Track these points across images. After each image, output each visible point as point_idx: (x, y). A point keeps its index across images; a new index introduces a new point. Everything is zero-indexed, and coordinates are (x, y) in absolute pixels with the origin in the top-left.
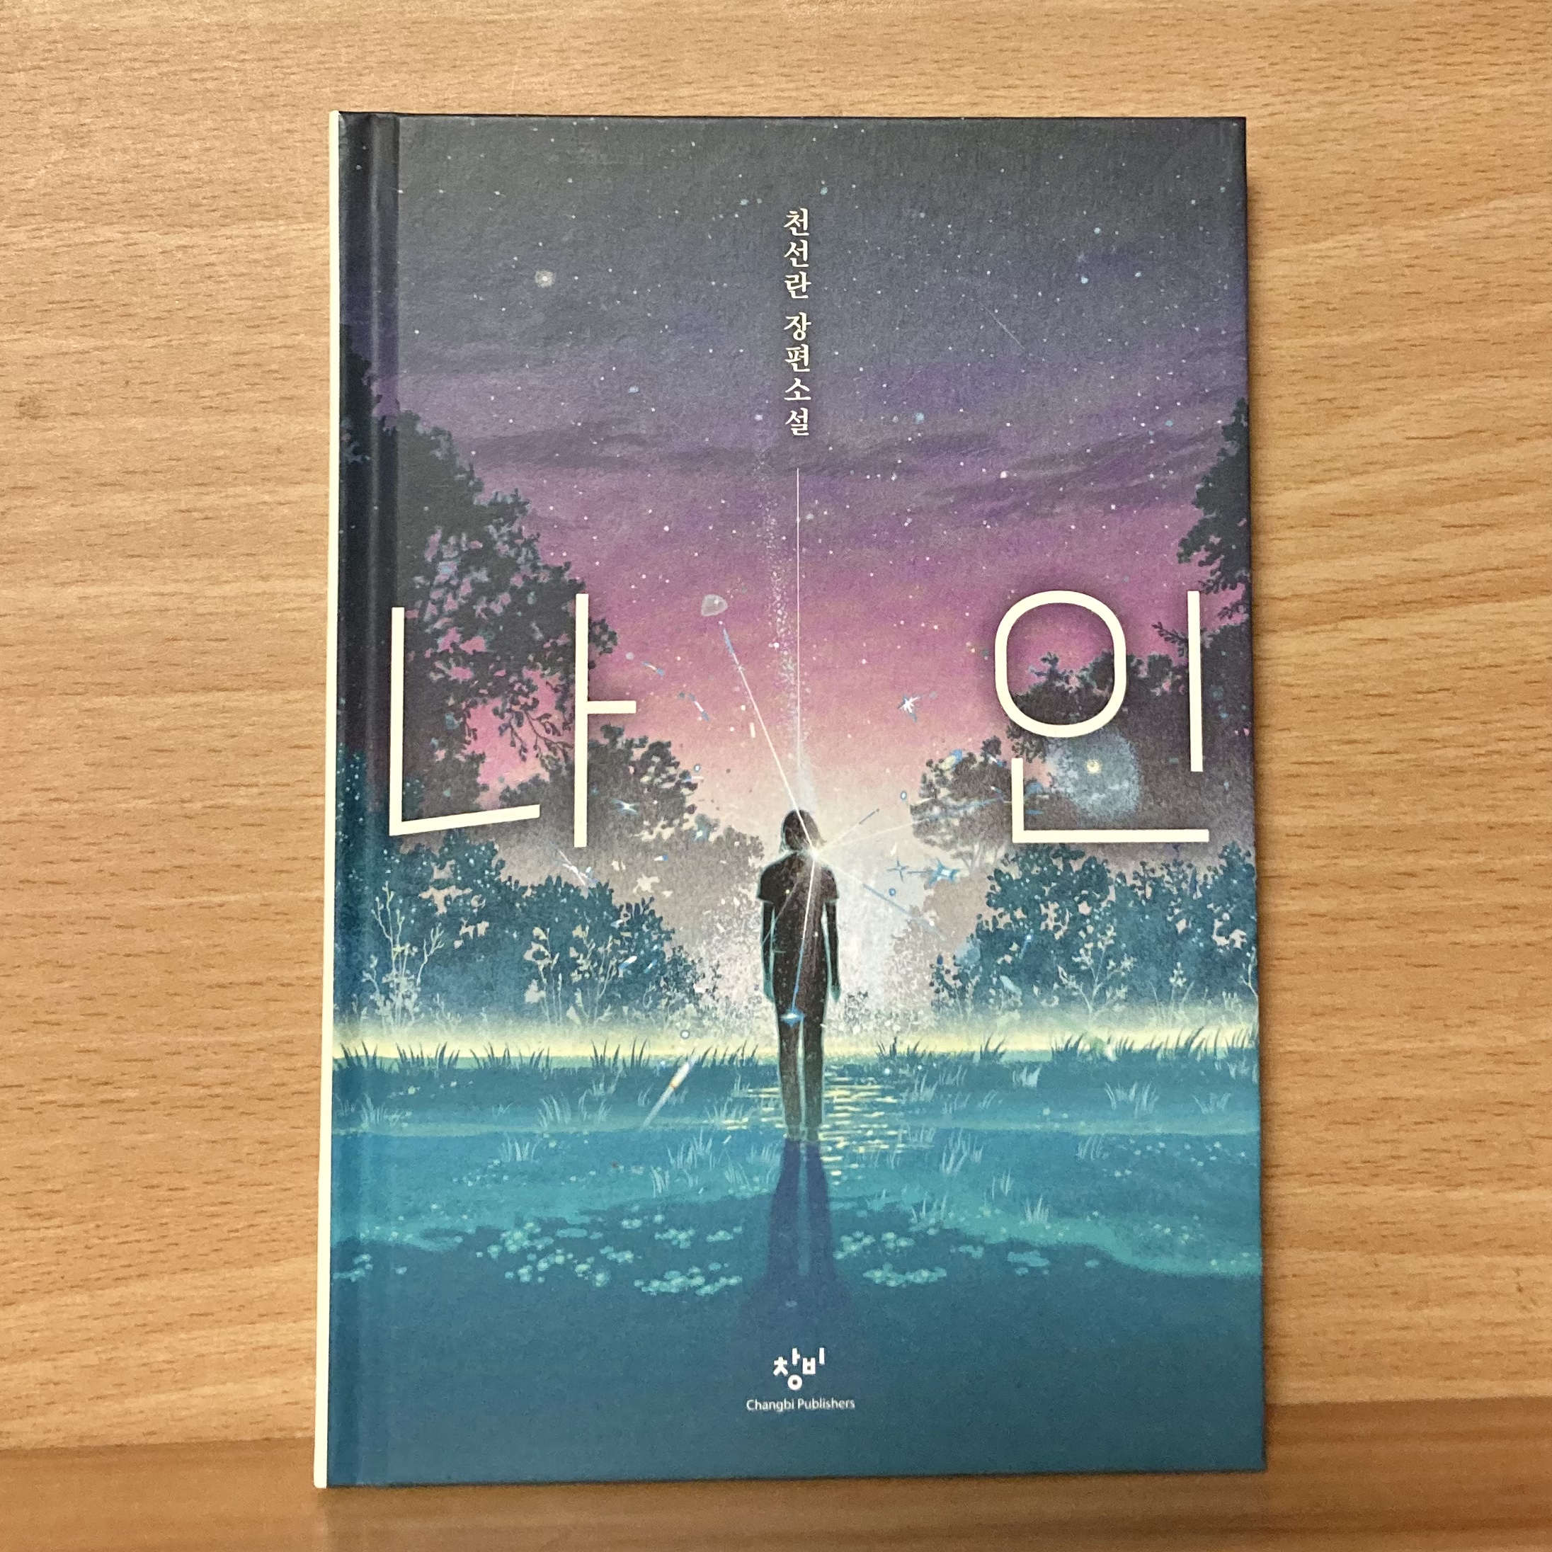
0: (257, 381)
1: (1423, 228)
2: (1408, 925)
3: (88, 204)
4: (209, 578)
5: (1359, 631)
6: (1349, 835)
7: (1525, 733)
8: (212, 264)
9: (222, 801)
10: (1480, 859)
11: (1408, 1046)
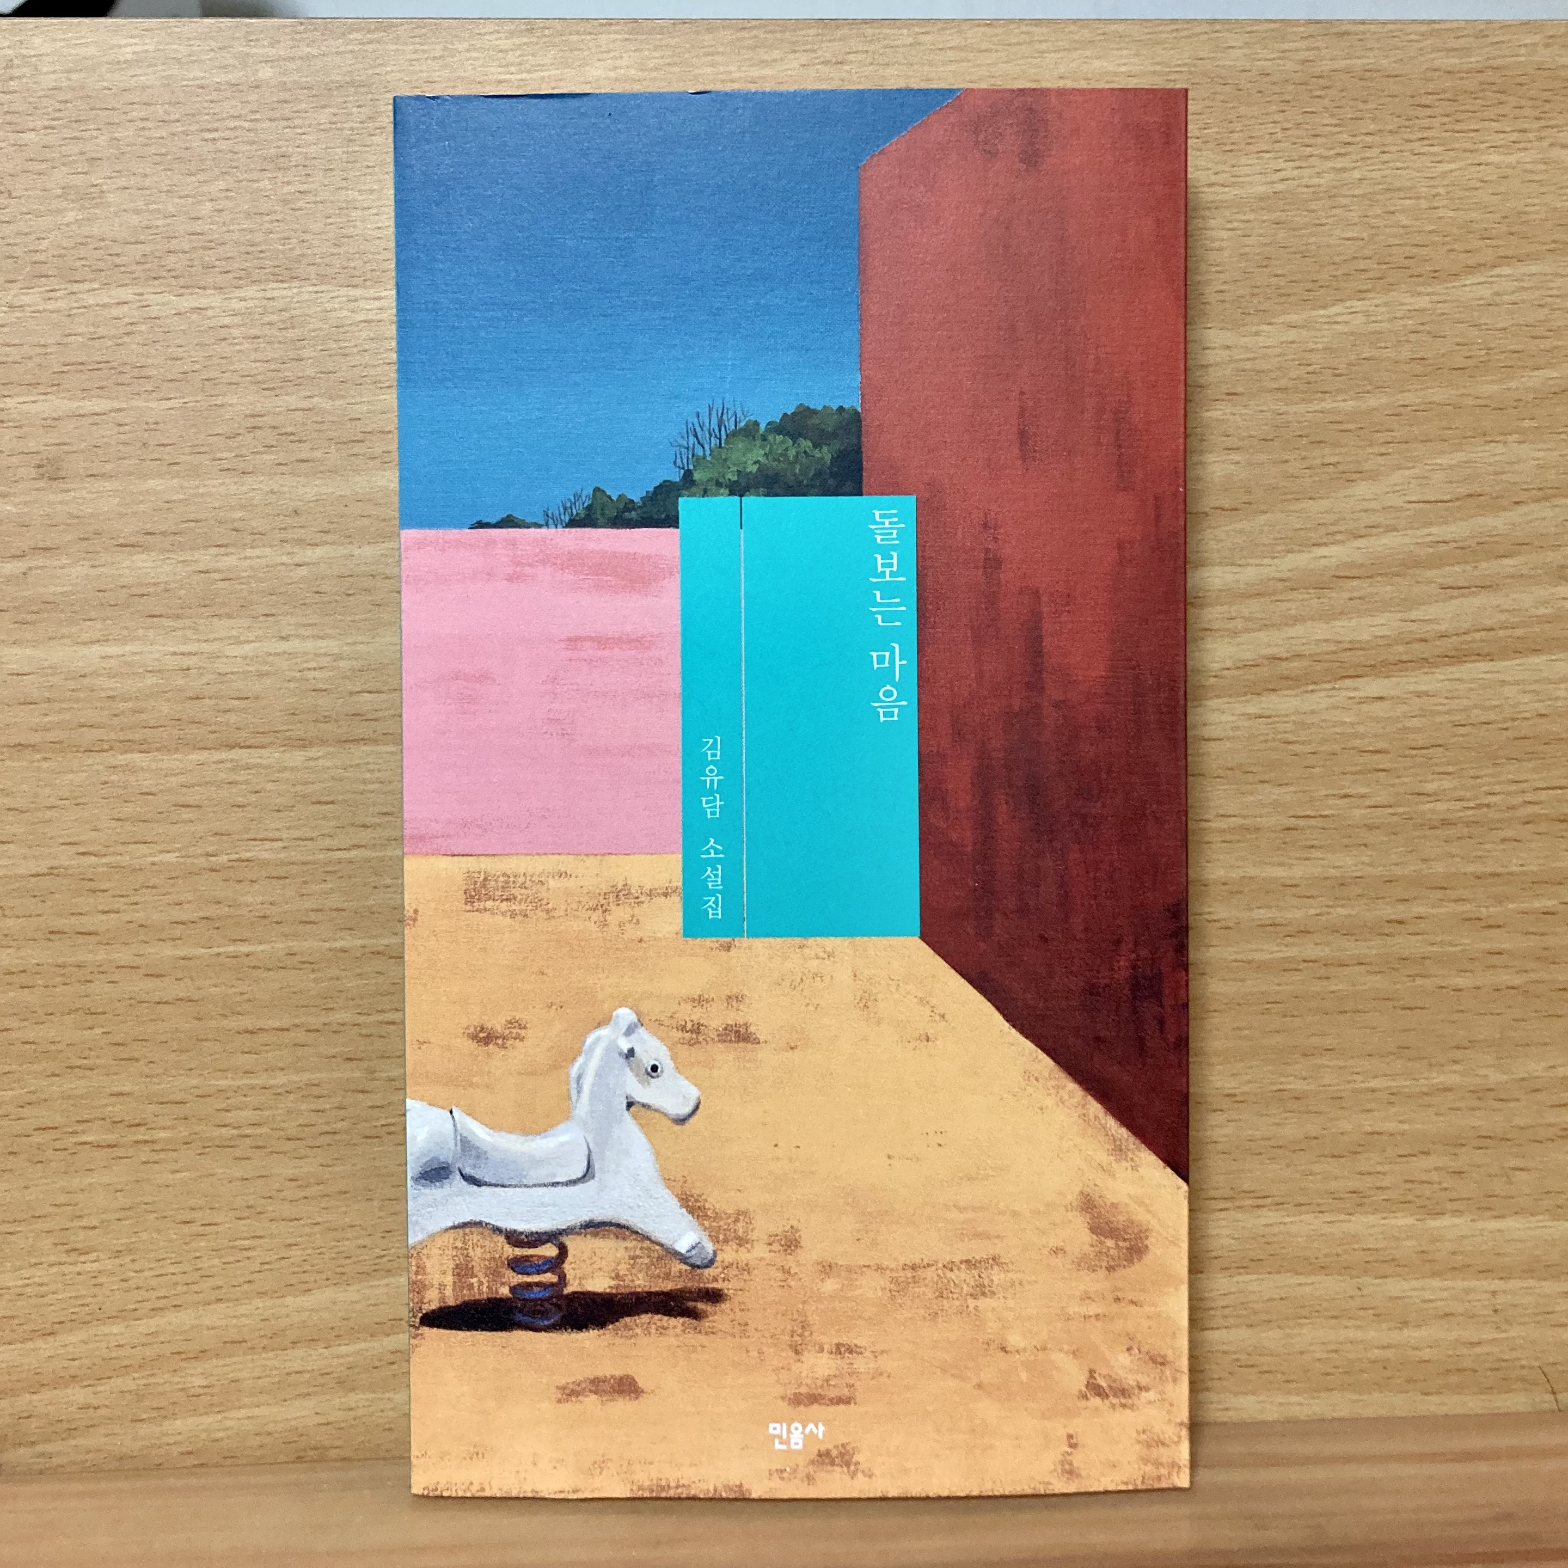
0: (274, 443)
1: (1428, 294)
2: (1396, 970)
3: (101, 265)
4: (230, 638)
5: (1355, 689)
6: (1342, 884)
7: (1514, 787)
8: (227, 326)
9: (248, 855)
10: (1468, 907)
11: (1395, 1084)
